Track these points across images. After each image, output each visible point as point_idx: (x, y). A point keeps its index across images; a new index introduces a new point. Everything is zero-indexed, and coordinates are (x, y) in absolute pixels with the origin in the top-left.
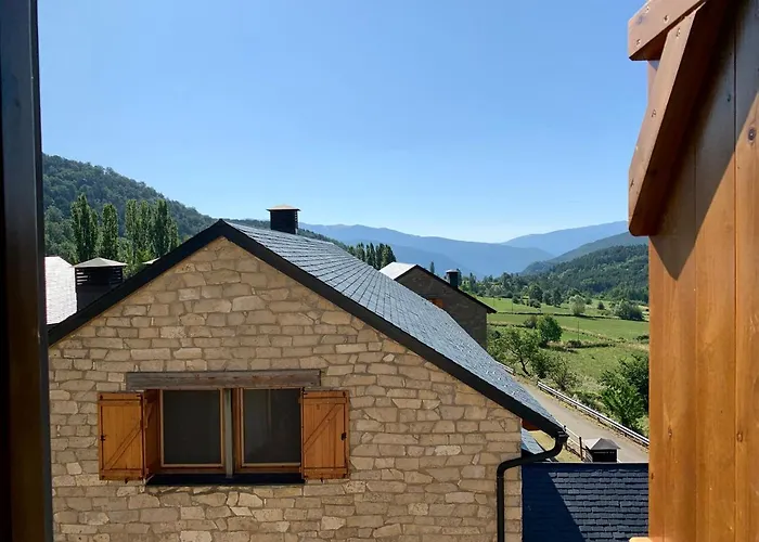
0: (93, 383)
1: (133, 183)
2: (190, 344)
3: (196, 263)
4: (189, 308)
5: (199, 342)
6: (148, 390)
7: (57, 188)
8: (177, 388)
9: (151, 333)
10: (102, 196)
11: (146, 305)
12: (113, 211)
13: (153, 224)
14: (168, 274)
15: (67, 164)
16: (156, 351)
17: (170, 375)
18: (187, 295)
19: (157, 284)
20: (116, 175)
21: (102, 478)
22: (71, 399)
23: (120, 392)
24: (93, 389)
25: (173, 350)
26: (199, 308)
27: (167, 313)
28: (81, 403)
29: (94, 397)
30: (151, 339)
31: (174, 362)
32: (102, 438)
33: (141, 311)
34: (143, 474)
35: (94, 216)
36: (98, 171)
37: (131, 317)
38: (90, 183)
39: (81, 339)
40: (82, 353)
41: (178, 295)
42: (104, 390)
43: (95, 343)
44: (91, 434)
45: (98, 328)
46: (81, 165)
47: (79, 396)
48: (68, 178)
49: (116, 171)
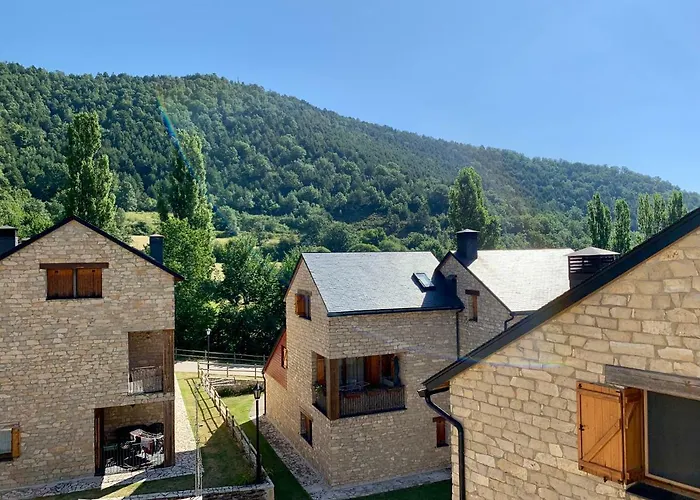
0: (572, 370)
1: (647, 179)
2: (677, 343)
3: (684, 250)
4: (676, 302)
5: (689, 342)
6: (629, 388)
7: (578, 190)
8: (663, 391)
9: (633, 326)
10: (618, 194)
11: (626, 295)
12: (625, 206)
13: (667, 217)
14: (651, 262)
15: (587, 168)
16: (638, 346)
17: (653, 375)
18: (674, 286)
19: (639, 273)
20: (631, 173)
21: (582, 468)
22: (553, 382)
23: (599, 384)
24: (572, 376)
25: (657, 347)
26: (689, 303)
27: (650, 306)
28: (562, 388)
29: (574, 384)
30: (632, 333)
31: (658, 362)
32: (581, 428)
33: (620, 301)
34: (624, 478)
35: (607, 212)
36: (614, 171)
37: (610, 307)
38: (606, 183)
39: (562, 325)
40: (563, 339)
41: (663, 287)
42: (583, 378)
43: (574, 330)
44: (570, 421)
45: (577, 315)
46: (598, 168)
47: (559, 381)
48: (587, 181)
49: (630, 169)
